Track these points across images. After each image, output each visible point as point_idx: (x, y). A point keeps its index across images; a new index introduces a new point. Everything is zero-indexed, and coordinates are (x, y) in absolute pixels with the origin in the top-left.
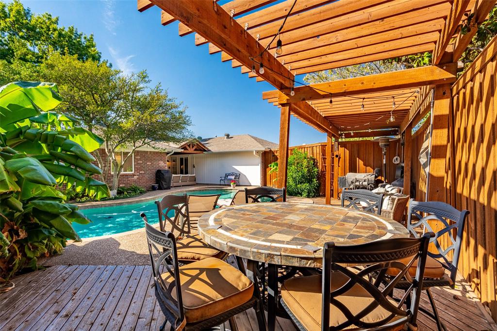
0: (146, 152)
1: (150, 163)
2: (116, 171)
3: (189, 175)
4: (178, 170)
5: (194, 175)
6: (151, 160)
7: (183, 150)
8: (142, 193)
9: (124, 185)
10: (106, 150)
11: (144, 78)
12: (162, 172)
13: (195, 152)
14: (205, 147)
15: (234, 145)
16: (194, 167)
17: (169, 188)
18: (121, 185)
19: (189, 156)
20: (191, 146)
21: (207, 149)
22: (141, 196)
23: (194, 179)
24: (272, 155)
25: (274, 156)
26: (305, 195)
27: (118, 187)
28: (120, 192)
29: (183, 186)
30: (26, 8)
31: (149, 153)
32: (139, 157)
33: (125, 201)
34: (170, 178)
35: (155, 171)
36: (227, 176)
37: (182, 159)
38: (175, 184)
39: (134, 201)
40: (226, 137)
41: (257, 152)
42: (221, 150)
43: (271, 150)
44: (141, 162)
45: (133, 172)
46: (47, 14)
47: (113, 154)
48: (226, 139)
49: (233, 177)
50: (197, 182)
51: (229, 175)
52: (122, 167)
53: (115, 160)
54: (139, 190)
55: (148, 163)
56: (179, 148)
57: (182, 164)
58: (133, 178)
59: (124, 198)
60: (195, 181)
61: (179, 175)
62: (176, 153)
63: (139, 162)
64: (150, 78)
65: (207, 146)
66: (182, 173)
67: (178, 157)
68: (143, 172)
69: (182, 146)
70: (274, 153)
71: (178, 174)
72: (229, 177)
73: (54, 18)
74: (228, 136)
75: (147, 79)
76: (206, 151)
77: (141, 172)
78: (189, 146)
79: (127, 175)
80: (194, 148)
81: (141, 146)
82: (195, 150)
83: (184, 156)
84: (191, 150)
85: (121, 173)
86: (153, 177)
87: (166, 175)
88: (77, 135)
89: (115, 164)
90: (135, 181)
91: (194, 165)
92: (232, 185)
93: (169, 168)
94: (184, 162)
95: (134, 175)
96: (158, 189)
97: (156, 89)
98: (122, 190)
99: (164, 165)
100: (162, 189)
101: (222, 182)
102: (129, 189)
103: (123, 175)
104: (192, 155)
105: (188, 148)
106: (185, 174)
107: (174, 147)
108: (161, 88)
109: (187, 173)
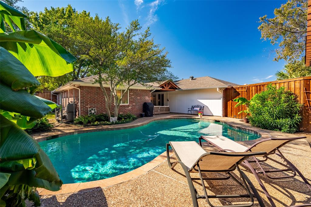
0: (137, 90)
1: (139, 98)
2: (117, 103)
3: (165, 106)
4: (157, 103)
5: (168, 106)
6: (140, 96)
7: (161, 88)
8: (134, 119)
9: (122, 113)
10: (111, 88)
11: (136, 26)
12: (147, 104)
13: (170, 90)
14: (176, 86)
15: (199, 84)
16: (168, 100)
17: (152, 115)
18: (121, 113)
19: (165, 93)
20: (167, 86)
21: (178, 87)
22: (133, 122)
23: (168, 109)
24: (233, 91)
25: (236, 91)
26: (285, 130)
27: (119, 115)
28: (119, 119)
29: (161, 114)
30: (73, 9)
31: (138, 91)
32: (132, 94)
33: (122, 127)
34: (153, 108)
35: (142, 103)
36: (193, 107)
37: (159, 95)
38: (156, 113)
39: (128, 127)
40: (191, 79)
41: (220, 89)
42: (189, 88)
43: (232, 87)
44: (134, 97)
45: (128, 104)
46: (84, 11)
47: (115, 91)
48: (191, 80)
49: (198, 109)
50: (171, 111)
51: (195, 107)
52: (120, 100)
53: (116, 95)
54: (132, 117)
55: (138, 98)
56: (159, 87)
57: (159, 98)
58: (128, 108)
59: (121, 123)
60: (169, 110)
61: (159, 106)
62: (157, 91)
63: (132, 97)
64: (140, 26)
65: (177, 85)
66: (159, 105)
67: (157, 93)
68: (135, 104)
69: (161, 85)
70: (235, 90)
71: (157, 106)
72: (195, 109)
73: (87, 13)
74: (192, 78)
75: (138, 27)
76: (177, 89)
77: (133, 104)
78: (165, 85)
79: (124, 106)
80: (169, 87)
81: (133, 84)
82: (170, 88)
83: (161, 93)
84: (167, 88)
85: (120, 104)
86: (141, 107)
87: (150, 106)
88: (31, 45)
89: (116, 98)
90: (129, 110)
91: (168, 99)
92: (199, 115)
93: (151, 101)
94: (161, 97)
95: (129, 106)
96: (145, 116)
97: (145, 33)
98: (121, 117)
99: (148, 99)
100: (147, 116)
101: (190, 112)
102: (125, 116)
103: (122, 106)
104: (167, 92)
105: (165, 87)
106: (162, 106)
107: (156, 86)
108: (149, 32)
109: (163, 105)
